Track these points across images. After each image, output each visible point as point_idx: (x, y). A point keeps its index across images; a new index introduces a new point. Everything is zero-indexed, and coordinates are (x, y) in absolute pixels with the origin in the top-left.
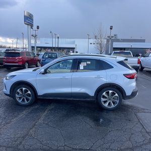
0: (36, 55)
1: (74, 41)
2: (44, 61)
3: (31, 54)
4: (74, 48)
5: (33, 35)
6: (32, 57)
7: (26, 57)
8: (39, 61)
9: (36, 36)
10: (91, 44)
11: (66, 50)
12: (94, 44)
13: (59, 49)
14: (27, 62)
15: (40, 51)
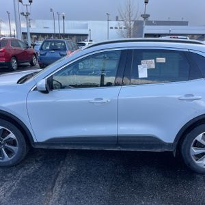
0: (30, 45)
1: (87, 25)
2: (45, 55)
3: (21, 44)
4: (87, 35)
5: (23, 14)
6: (23, 48)
7: (13, 49)
8: (35, 55)
9: (28, 14)
10: (111, 28)
11: (74, 38)
12: (116, 28)
13: (65, 36)
14: (15, 56)
15: (37, 39)
